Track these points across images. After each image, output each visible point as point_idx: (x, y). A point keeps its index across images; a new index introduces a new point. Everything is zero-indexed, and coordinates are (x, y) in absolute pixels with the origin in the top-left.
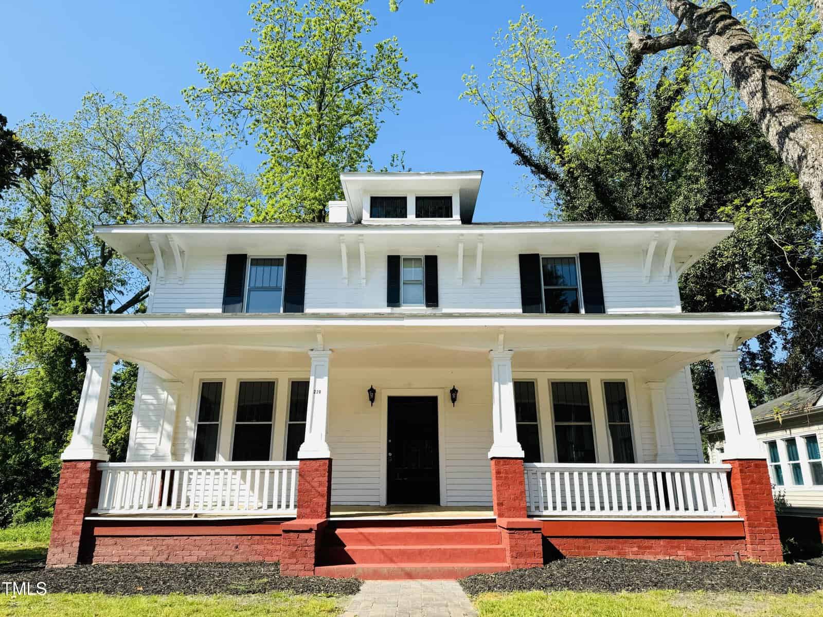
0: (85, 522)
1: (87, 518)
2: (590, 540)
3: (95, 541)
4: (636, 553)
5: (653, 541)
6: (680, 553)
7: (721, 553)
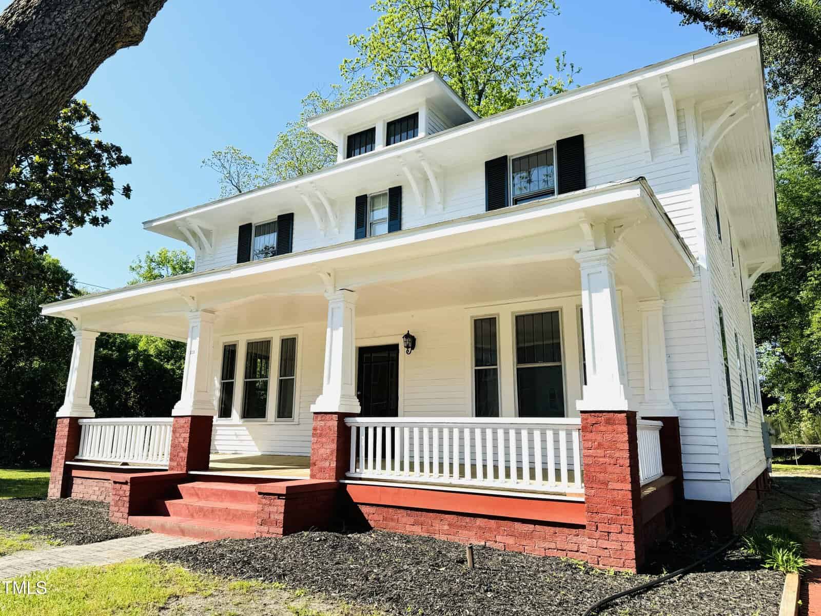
0: (66, 466)
1: (67, 463)
2: (399, 511)
3: (73, 481)
4: (447, 532)
5: (468, 519)
6: (499, 538)
7: (553, 545)
